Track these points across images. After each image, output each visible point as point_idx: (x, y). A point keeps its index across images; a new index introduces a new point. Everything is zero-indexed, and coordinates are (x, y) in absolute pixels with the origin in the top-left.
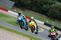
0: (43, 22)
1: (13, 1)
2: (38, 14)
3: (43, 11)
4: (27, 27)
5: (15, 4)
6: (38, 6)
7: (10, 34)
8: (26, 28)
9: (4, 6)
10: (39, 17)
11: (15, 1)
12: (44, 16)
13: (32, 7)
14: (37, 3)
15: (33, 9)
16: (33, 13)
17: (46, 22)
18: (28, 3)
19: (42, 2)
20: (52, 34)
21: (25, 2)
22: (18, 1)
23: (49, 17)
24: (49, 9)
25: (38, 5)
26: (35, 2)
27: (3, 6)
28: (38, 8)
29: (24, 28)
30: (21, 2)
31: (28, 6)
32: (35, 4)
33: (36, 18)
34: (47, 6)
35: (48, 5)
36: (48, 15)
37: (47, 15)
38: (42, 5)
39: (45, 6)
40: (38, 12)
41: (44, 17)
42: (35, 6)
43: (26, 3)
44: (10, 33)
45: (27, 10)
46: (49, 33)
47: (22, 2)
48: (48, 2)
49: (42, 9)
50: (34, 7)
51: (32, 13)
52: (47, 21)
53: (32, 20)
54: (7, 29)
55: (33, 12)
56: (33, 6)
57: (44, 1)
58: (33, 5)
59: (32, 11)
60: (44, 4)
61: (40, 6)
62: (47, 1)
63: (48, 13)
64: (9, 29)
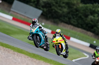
0: (88, 42)
1: (40, 9)
2: (80, 29)
3: (87, 24)
4: (47, 45)
5: (42, 14)
6: (80, 17)
7: (35, 62)
8: (45, 47)
9: (25, 16)
10: (82, 35)
11: (42, 8)
12: (90, 33)
13: (70, 18)
14: (77, 13)
15: (72, 22)
16: (72, 29)
17: (92, 43)
18: (63, 12)
19: (87, 11)
20: (97, 60)
21: (59, 11)
22: (47, 9)
23: (97, 34)
24: (97, 22)
25: (80, 15)
26: (74, 11)
27: (23, 17)
28: (80, 21)
29: (40, 47)
30: (52, 10)
31: (64, 16)
32: (75, 14)
33: (77, 36)
34: (94, 16)
35: (96, 15)
36: (96, 32)
37: (93, 32)
38: (87, 16)
39: (91, 17)
40: (80, 26)
41: (89, 36)
42: (75, 16)
43: (61, 12)
44: (35, 60)
45: (62, 23)
46: (93, 58)
47: (54, 11)
48: (96, 10)
49: (87, 21)
50: (74, 18)
51: (70, 28)
52: (95, 42)
53: (57, 35)
54: (30, 53)
55: (72, 27)
56: (72, 17)
57: (90, 9)
58: (72, 15)
59: (70, 26)
60: (89, 13)
61: (83, 17)
62: (94, 9)
63: (95, 28)
64: (33, 54)
